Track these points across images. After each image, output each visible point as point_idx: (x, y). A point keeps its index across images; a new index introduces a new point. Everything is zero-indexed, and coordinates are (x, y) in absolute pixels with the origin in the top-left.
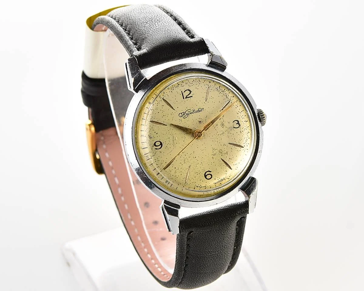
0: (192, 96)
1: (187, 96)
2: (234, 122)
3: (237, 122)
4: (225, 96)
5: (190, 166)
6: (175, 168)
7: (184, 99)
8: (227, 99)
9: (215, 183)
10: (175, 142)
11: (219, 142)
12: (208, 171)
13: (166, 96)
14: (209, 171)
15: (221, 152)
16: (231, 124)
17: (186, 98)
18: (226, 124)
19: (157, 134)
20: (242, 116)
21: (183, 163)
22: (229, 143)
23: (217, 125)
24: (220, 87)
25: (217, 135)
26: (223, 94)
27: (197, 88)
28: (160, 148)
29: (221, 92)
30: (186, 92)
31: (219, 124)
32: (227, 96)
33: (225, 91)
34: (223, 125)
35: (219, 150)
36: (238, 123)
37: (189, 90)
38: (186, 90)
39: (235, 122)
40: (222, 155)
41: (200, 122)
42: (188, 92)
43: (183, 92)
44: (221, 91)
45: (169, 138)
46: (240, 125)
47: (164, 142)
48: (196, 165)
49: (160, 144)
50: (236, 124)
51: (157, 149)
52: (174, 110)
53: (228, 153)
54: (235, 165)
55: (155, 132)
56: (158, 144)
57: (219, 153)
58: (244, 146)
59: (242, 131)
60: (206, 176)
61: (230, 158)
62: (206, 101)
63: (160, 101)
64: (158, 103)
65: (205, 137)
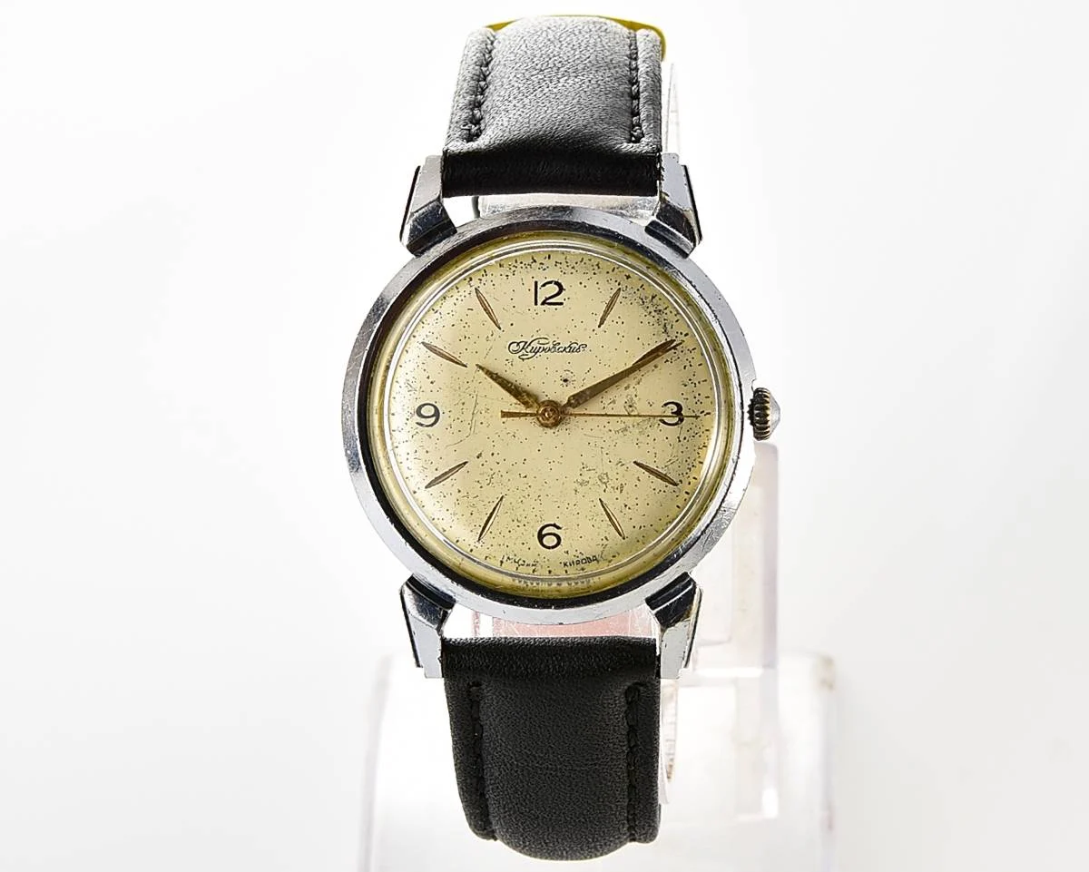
0: (561, 304)
1: (547, 299)
2: (666, 405)
3: (675, 409)
4: (662, 326)
5: (502, 497)
6: (459, 491)
7: (536, 304)
8: (665, 336)
9: (565, 565)
10: (479, 418)
11: (605, 451)
12: (550, 525)
13: (489, 284)
14: (554, 525)
15: (605, 481)
16: (657, 411)
17: (543, 303)
18: (640, 406)
20: (697, 396)
21: (484, 484)
22: (635, 463)
23: (614, 402)
24: (653, 297)
25: (607, 429)
26: (656, 318)
27: (583, 285)
28: (432, 425)
29: (653, 314)
30: (547, 286)
31: (621, 402)
32: (669, 327)
33: (665, 311)
34: (630, 406)
35: (600, 472)
36: (678, 413)
37: (557, 283)
38: (550, 282)
39: (669, 406)
40: (604, 491)
41: (566, 381)
42: (554, 289)
43: (539, 286)
44: (652, 309)
45: (463, 404)
46: (681, 420)
47: (447, 412)
48: (522, 499)
49: (432, 413)
50: (672, 413)
51: (421, 425)
52: (500, 328)
53: (624, 489)
54: (637, 527)
55: (428, 378)
56: (428, 411)
57: (599, 483)
58: (681, 481)
59: (685, 439)
60: (541, 537)
61: (626, 506)
62: (599, 326)
63: (466, 294)
64: (459, 298)
65: (568, 427)
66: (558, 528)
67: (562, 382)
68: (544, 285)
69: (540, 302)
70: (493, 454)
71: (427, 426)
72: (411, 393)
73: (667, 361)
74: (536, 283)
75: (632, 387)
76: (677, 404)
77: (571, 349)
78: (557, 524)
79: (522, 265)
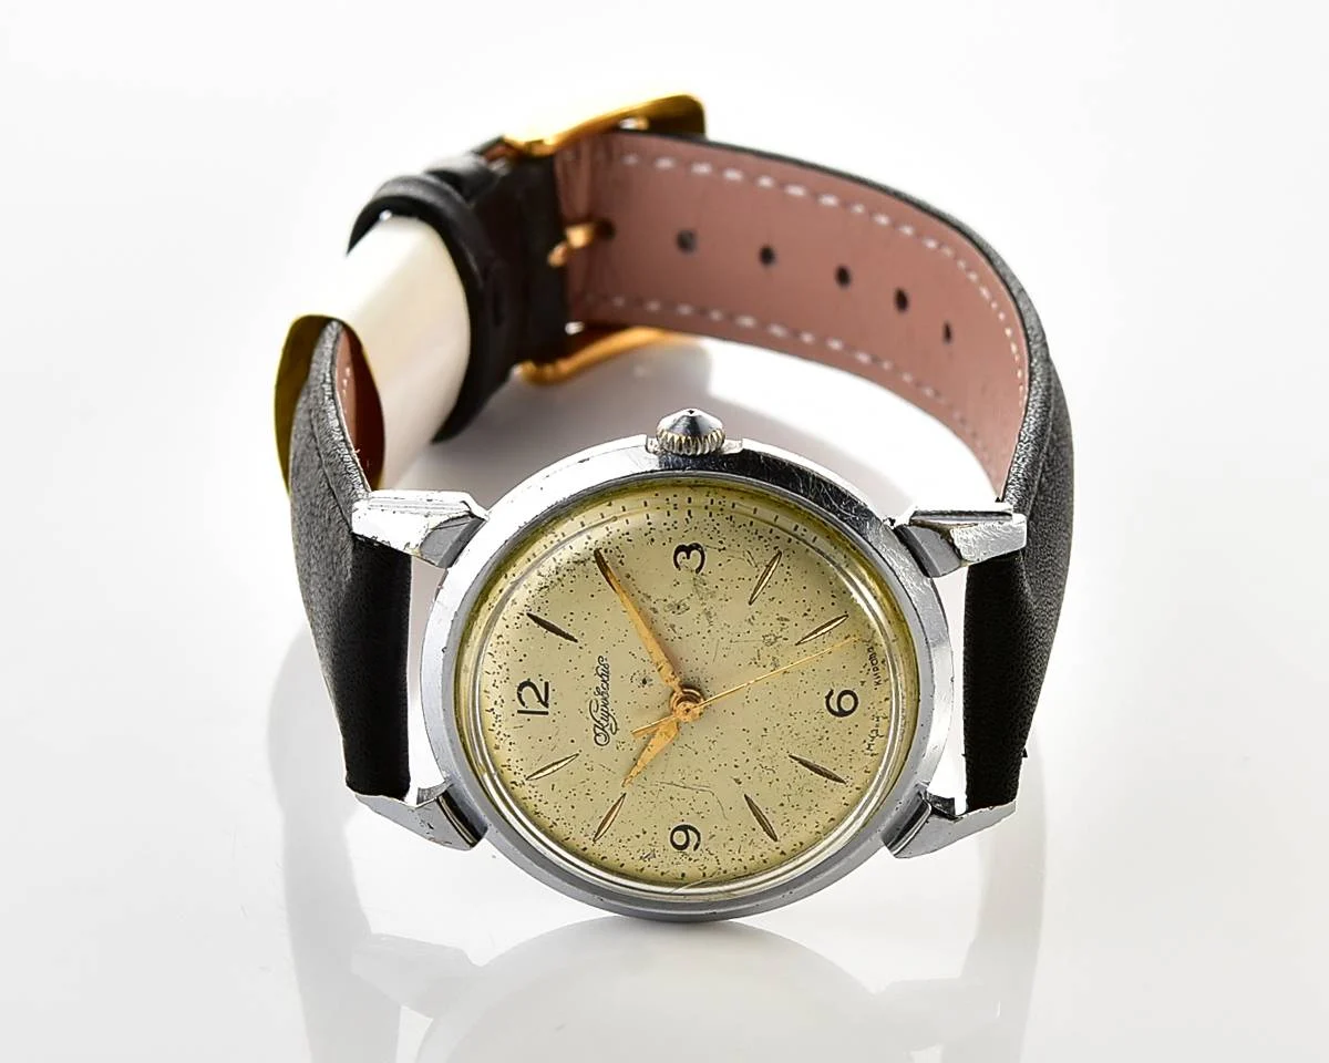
0: (547, 684)
1: (540, 700)
2: (677, 565)
3: (683, 554)
4: (576, 566)
5: (791, 756)
6: (782, 805)
7: (547, 713)
8: (589, 564)
9: (878, 683)
10: (690, 782)
11: (735, 638)
12: (828, 703)
13: (520, 765)
14: (828, 698)
15: (773, 638)
16: (685, 576)
17: (546, 705)
18: (678, 595)
19: (645, 833)
20: (666, 527)
21: (772, 777)
22: (750, 603)
23: (673, 626)
25: (707, 636)
26: (566, 573)
27: (523, 658)
28: (698, 834)
29: (560, 576)
30: (523, 700)
31: (672, 618)
32: (578, 558)
33: (558, 561)
34: (679, 607)
35: (762, 644)
36: (688, 550)
38: (519, 696)
39: (678, 562)
40: (786, 639)
41: (644, 682)
42: (528, 691)
43: (524, 709)
45: (672, 798)
46: (697, 547)
47: (682, 817)
48: (793, 734)
49: (683, 833)
50: (688, 557)
51: (697, 845)
52: (577, 755)
53: (784, 616)
54: (833, 600)
55: (638, 836)
56: (680, 838)
57: (775, 645)
58: (775, 548)
59: (721, 542)
60: (842, 713)
61: (806, 614)
62: (576, 641)
63: (533, 790)
64: (538, 798)
65: (702, 679)
66: (831, 693)
67: (646, 686)
68: (523, 704)
69: (544, 709)
70: (736, 766)
71: (699, 839)
72: (657, 854)
73: (621, 562)
74: (519, 712)
75: (653, 606)
76: (677, 552)
77: (605, 675)
78: (827, 694)
79: (497, 725)
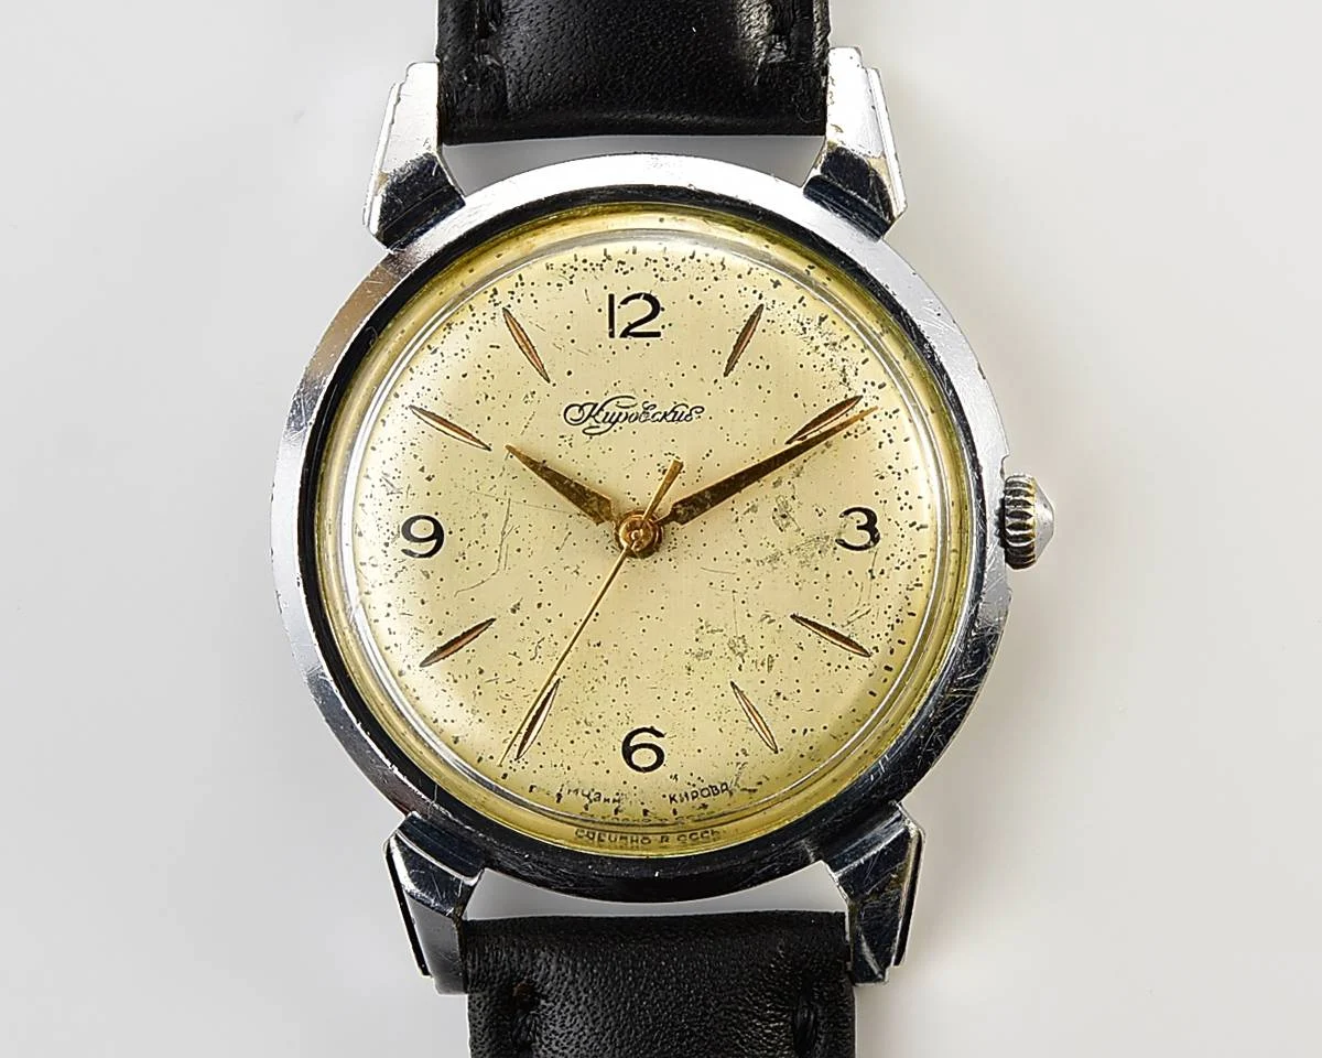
0: (657, 334)
1: (632, 326)
2: (847, 513)
3: (864, 520)
4: (838, 371)
5: (558, 681)
6: (481, 672)
7: (612, 335)
8: (843, 389)
9: (672, 799)
10: (513, 540)
11: (739, 597)
12: (644, 730)
13: (527, 300)
14: (652, 730)
15: (741, 650)
16: (833, 522)
17: (625, 334)
18: (801, 515)
19: (429, 479)
20: (903, 495)
21: (525, 656)
22: (793, 617)
23: (754, 509)
24: (822, 319)
25: (742, 558)
26: (827, 358)
27: (696, 300)
28: (429, 555)
29: (822, 349)
30: (630, 302)
31: (767, 509)
32: (850, 373)
33: (844, 345)
34: (784, 516)
35: (731, 636)
36: (870, 526)
37: (648, 297)
38: (637, 296)
39: (852, 514)
40: (740, 669)
42: (645, 309)
43: (617, 304)
44: (819, 341)
45: (486, 515)
46: (875, 539)
47: (455, 530)
48: (594, 683)
49: (431, 532)
50: (859, 528)
51: (411, 554)
52: (549, 381)
53: (775, 664)
54: (800, 732)
55: (422, 470)
56: (422, 529)
57: (730, 654)
58: (876, 648)
59: (882, 573)
60: (628, 752)
61: (778, 694)
62: (726, 375)
63: (487, 319)
64: (475, 326)
65: (672, 554)
66: (659, 735)
68: (625, 302)
69: (618, 331)
70: (539, 605)
71: (421, 556)
72: (393, 497)
73: (849, 434)
74: (611, 297)
75: (785, 482)
76: (867, 512)
77: (675, 416)
78: (657, 728)
79: (587, 265)
